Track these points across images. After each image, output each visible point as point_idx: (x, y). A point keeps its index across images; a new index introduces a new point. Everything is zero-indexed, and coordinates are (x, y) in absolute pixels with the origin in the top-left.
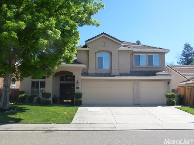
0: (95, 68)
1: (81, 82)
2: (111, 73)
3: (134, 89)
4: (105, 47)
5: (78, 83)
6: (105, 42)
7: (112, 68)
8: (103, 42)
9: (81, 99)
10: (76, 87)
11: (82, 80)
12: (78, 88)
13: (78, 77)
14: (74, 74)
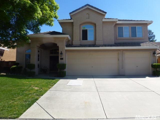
0: (80, 40)
1: (66, 53)
2: (95, 44)
3: (119, 60)
4: (89, 18)
5: (61, 53)
6: (89, 14)
7: (97, 40)
8: (87, 14)
9: (65, 70)
10: (60, 58)
11: (66, 51)
12: (62, 59)
13: (63, 48)
14: (58, 45)
